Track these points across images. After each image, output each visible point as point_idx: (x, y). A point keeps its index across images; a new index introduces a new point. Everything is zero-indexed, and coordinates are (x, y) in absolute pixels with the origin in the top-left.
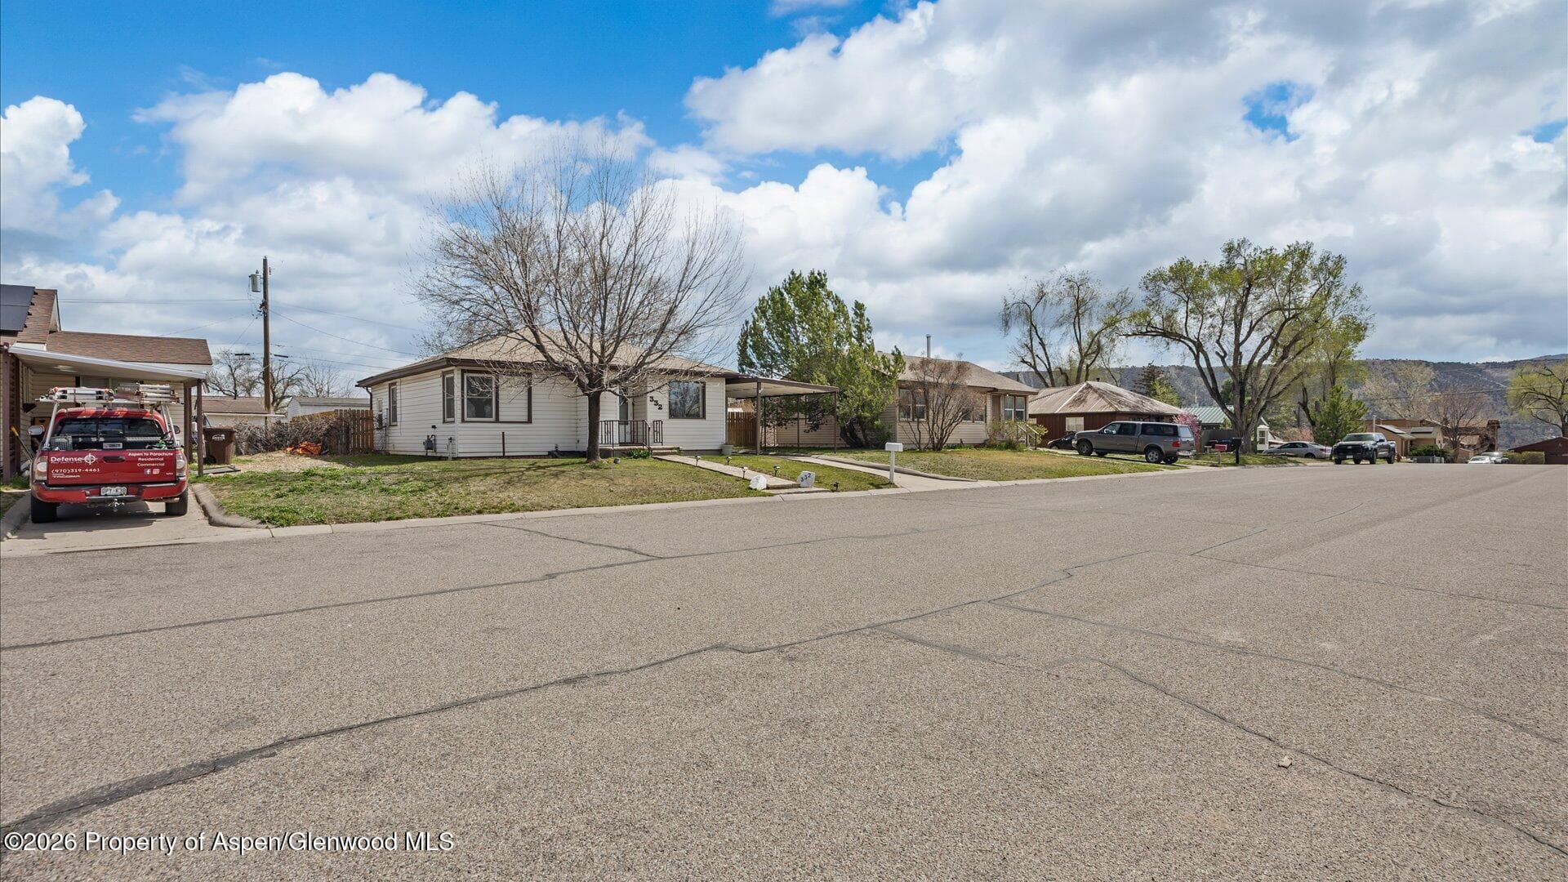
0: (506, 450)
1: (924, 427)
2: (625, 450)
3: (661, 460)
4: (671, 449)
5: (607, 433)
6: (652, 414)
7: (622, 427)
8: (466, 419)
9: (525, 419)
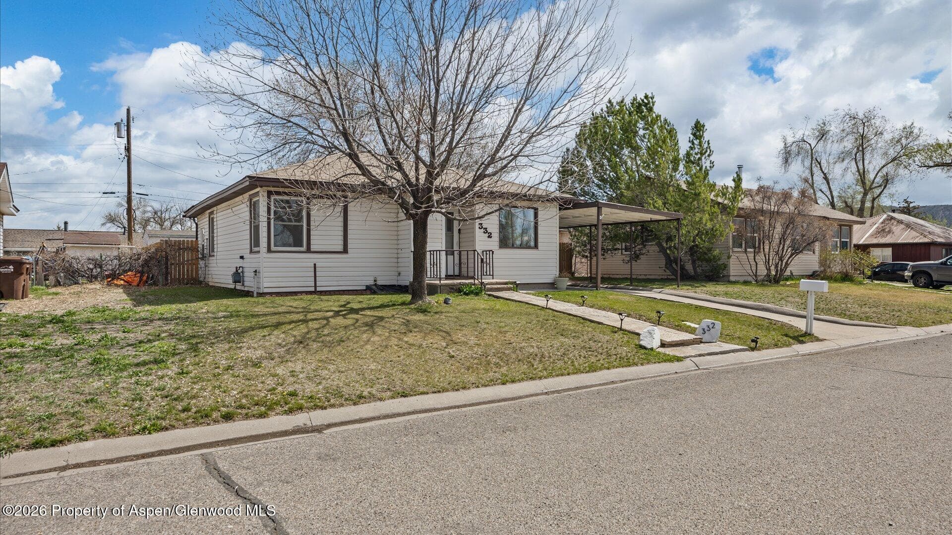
0: (318, 284)
1: (761, 258)
2: (454, 285)
3: (497, 297)
4: (506, 283)
5: (433, 264)
6: (481, 243)
7: (450, 258)
8: (273, 248)
9: (340, 248)
